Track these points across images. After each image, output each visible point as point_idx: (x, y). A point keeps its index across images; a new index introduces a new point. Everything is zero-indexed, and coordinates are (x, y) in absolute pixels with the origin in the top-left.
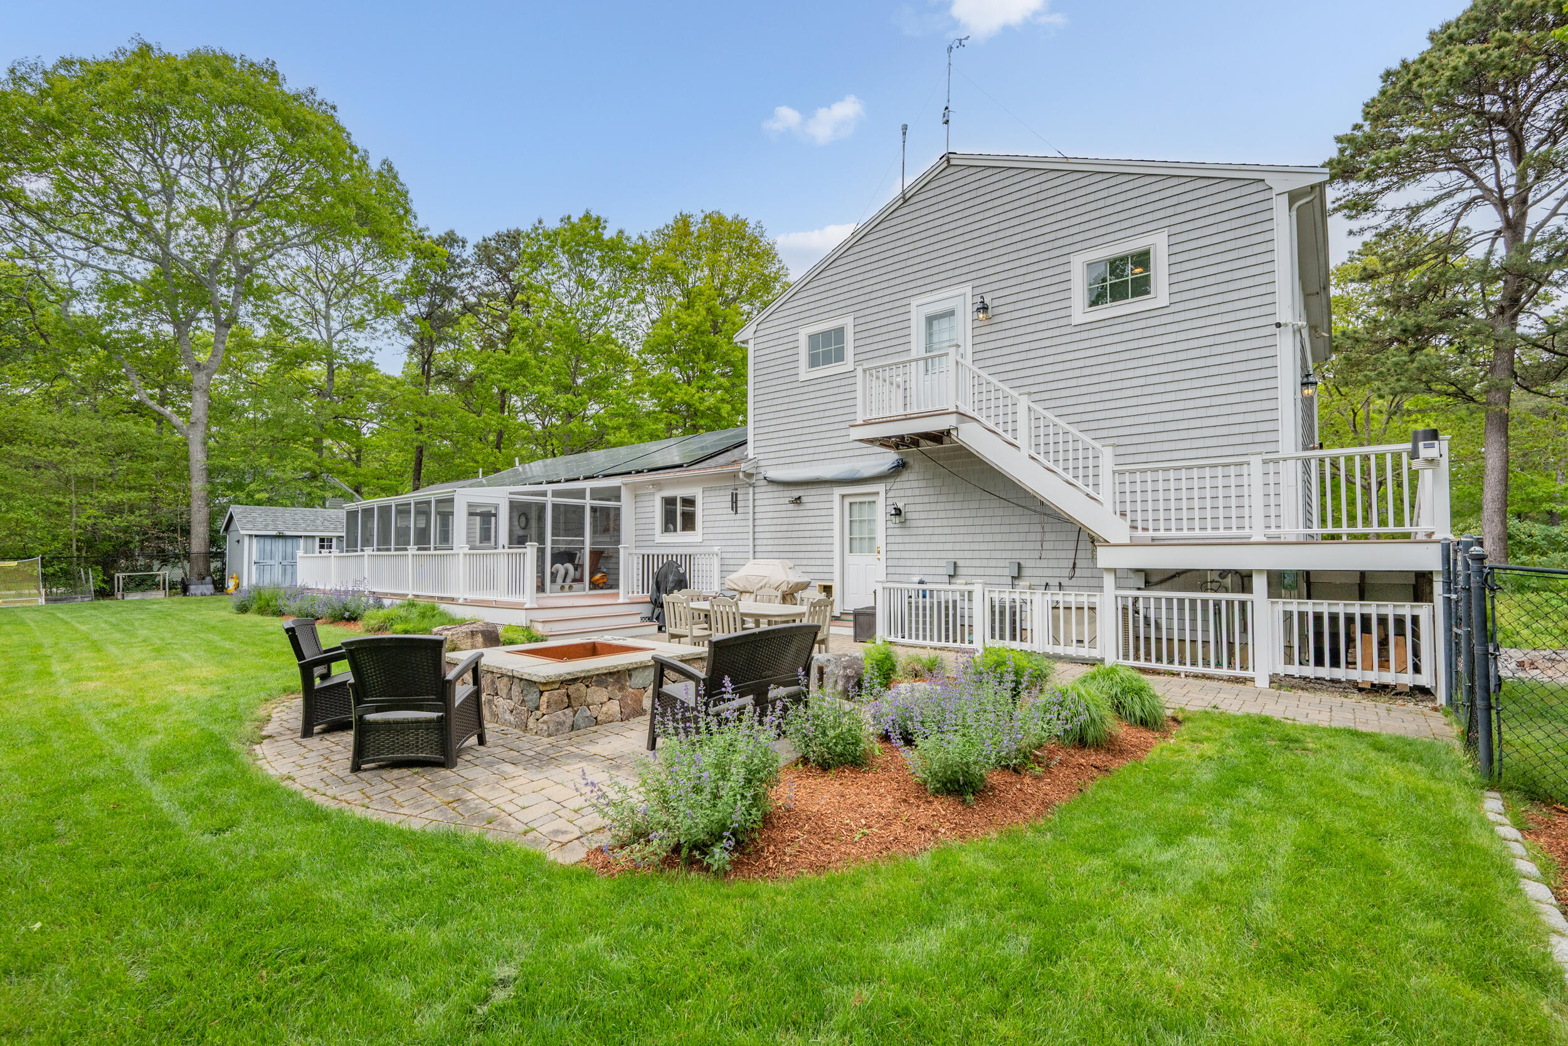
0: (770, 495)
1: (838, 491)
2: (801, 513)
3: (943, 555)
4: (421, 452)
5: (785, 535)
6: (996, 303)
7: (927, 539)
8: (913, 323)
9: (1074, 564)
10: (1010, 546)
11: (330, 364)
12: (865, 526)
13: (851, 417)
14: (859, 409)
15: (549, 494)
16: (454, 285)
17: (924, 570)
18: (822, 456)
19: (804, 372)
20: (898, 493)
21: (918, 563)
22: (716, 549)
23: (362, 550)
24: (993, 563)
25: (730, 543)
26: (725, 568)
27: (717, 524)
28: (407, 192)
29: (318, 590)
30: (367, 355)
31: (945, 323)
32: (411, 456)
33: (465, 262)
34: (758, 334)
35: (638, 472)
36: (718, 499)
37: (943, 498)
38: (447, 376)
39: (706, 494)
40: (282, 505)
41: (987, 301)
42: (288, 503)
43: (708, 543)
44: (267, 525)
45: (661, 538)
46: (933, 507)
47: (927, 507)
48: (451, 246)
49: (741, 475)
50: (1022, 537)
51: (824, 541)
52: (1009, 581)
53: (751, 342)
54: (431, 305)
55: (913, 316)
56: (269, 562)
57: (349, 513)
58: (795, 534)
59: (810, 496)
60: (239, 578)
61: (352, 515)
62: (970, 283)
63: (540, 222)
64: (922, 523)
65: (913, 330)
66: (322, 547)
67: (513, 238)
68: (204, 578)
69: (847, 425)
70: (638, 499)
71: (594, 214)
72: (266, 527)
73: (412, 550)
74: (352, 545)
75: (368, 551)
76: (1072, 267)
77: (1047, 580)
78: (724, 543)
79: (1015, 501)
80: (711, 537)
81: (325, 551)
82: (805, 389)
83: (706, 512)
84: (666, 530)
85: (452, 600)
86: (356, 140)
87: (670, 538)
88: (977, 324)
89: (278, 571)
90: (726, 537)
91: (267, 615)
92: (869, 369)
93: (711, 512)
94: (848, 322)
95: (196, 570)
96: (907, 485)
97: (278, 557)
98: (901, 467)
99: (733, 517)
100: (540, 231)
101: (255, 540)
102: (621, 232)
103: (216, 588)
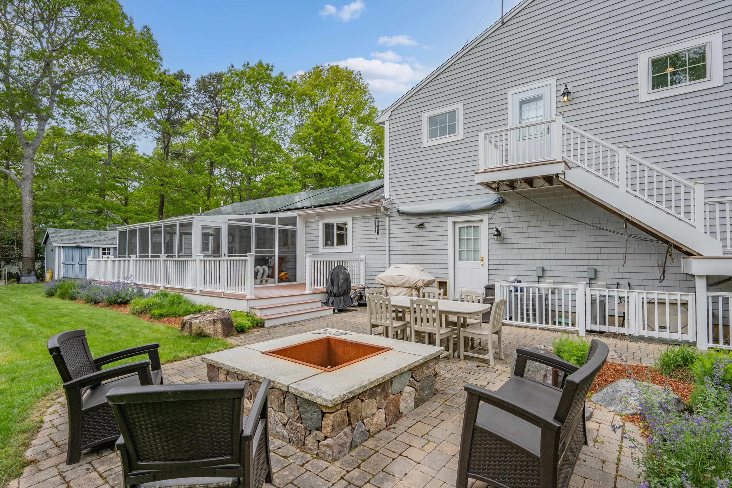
0: (401, 222)
1: (451, 220)
2: (424, 234)
3: (533, 262)
4: (163, 198)
5: (412, 248)
6: (576, 89)
7: (521, 251)
8: (509, 106)
9: (664, 271)
10: (587, 257)
11: (110, 147)
12: (472, 242)
13: (476, 168)
14: (481, 162)
15: (254, 221)
16: (182, 102)
17: (518, 273)
18: (439, 196)
19: (426, 141)
20: (497, 221)
21: (513, 267)
22: (362, 257)
23: (129, 257)
24: (573, 268)
25: (372, 253)
26: (368, 269)
27: (362, 241)
28: (157, 45)
29: (100, 281)
30: (131, 142)
31: (532, 105)
32: (158, 201)
33: (190, 89)
34: (392, 118)
35: (308, 208)
36: (363, 225)
37: (533, 224)
38: (178, 155)
39: (355, 221)
40: (82, 229)
41: (569, 87)
42: (85, 227)
43: (356, 253)
44: (70, 241)
45: (322, 249)
46: (525, 230)
47: (521, 230)
48: (181, 80)
49: (382, 209)
50: (598, 251)
51: (441, 252)
52: (587, 281)
53: (387, 123)
54: (170, 114)
55: (509, 101)
56: (71, 263)
57: (120, 233)
58: (418, 248)
59: (430, 223)
60: (53, 272)
61: (122, 234)
62: (555, 77)
63: (233, 66)
64: (516, 241)
65: (510, 111)
66: (104, 254)
67: (219, 78)
68: (30, 273)
69: (473, 173)
70: (308, 225)
71: (264, 63)
72: (69, 241)
73: (163, 257)
74: (122, 253)
75: (133, 257)
76: (639, 62)
77: (618, 281)
78: (367, 253)
79: (598, 225)
80: (358, 249)
81: (105, 256)
82: (427, 153)
83: (355, 233)
84: (326, 244)
85: (192, 292)
86: (125, 10)
87: (330, 250)
88: (560, 104)
89: (77, 268)
90: (369, 249)
91: (65, 299)
92: (488, 134)
93: (358, 233)
94: (459, 107)
95: (26, 268)
96: (505, 215)
97: (77, 259)
98: (500, 203)
99: (376, 236)
100: (233, 72)
101: (62, 250)
102: (281, 74)
103: (38, 278)
